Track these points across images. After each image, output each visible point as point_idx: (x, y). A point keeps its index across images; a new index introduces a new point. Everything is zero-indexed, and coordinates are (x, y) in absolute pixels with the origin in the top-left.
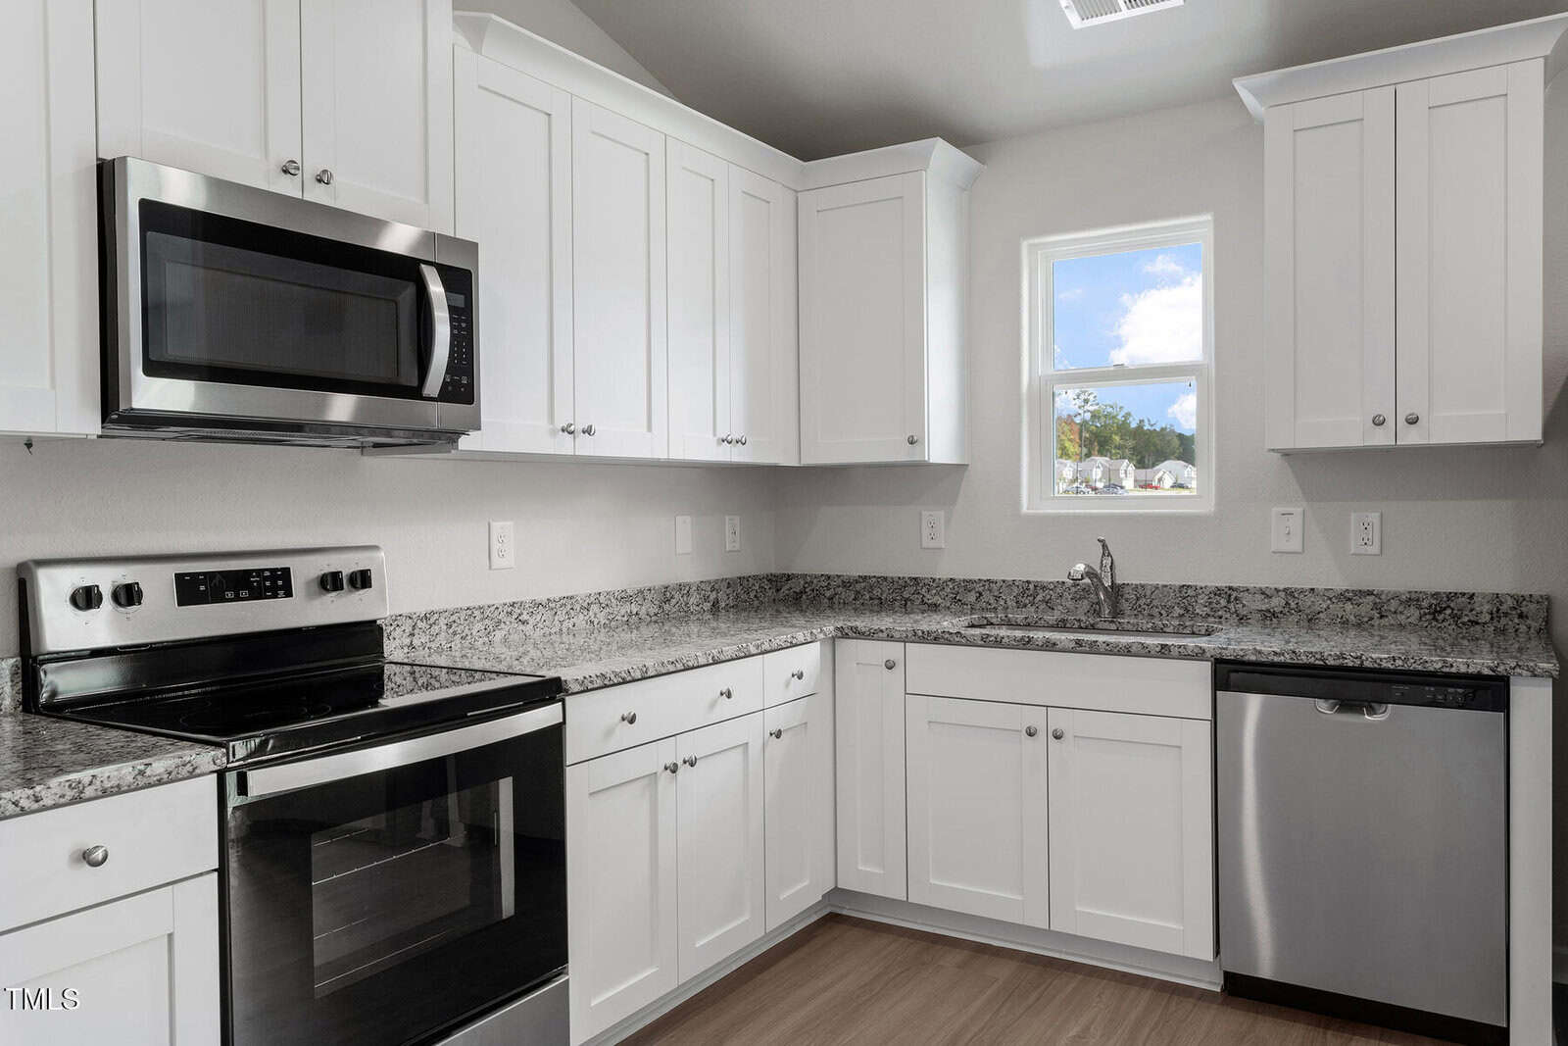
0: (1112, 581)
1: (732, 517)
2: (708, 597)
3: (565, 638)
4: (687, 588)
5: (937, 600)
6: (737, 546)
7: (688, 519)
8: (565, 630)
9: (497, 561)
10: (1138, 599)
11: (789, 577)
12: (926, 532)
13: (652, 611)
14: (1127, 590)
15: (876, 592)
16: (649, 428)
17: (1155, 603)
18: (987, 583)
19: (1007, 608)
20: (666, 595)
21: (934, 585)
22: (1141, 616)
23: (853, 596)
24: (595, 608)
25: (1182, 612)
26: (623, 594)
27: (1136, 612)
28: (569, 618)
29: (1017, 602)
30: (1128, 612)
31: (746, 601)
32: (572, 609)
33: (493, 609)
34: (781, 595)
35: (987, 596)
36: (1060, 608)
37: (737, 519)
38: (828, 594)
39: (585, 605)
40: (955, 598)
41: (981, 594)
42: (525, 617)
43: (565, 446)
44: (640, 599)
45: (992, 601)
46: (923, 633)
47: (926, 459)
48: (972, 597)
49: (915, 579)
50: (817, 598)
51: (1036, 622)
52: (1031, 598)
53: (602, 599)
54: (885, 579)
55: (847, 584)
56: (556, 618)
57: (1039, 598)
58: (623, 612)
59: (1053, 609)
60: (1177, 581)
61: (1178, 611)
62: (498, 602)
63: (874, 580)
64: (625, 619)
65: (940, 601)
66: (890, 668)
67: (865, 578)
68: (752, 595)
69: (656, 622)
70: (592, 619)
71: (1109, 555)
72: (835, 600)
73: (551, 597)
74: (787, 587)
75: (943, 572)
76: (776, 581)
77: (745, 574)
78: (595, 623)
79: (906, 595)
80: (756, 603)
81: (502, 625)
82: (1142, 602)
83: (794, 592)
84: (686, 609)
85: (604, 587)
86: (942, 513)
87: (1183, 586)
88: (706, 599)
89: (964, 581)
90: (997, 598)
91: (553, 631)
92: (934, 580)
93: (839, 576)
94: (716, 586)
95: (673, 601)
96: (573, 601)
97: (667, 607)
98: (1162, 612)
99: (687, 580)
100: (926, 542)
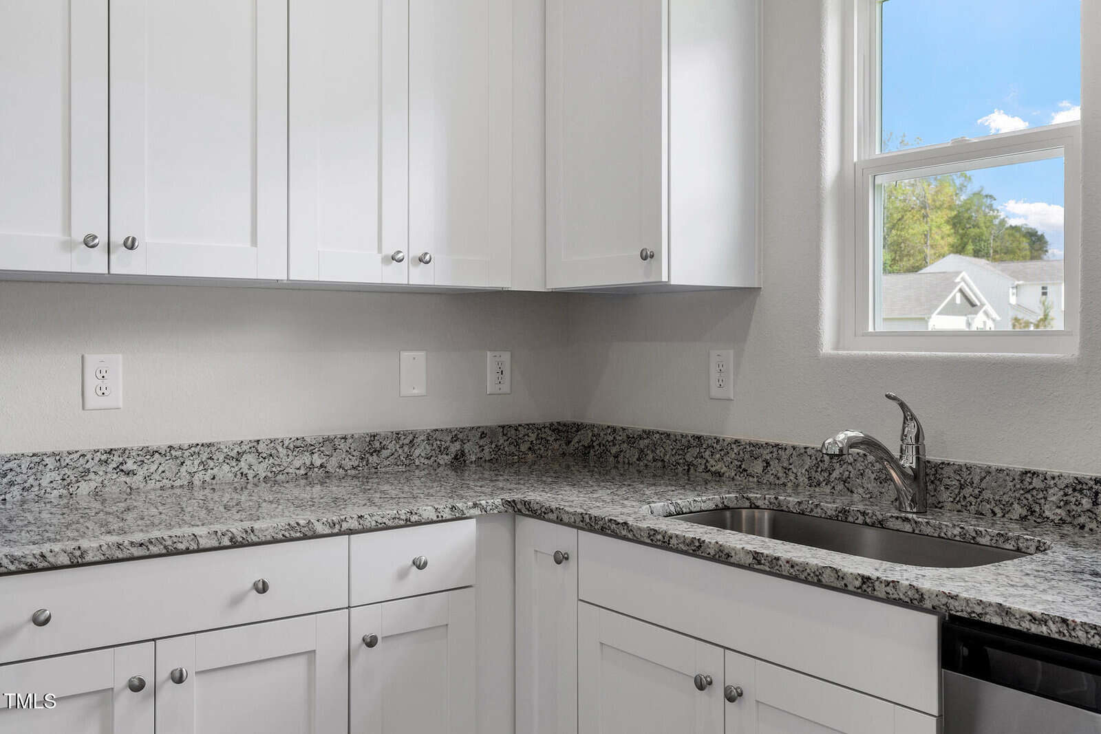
0: (918, 459)
1: (497, 353)
2: (447, 448)
3: (199, 495)
4: (411, 437)
5: (720, 467)
6: (506, 388)
7: (421, 355)
8: (197, 482)
9: (93, 400)
10: (962, 487)
11: (579, 427)
12: (714, 374)
13: (348, 464)
14: (947, 471)
15: (660, 452)
16: (254, 242)
17: (987, 495)
18: (775, 449)
19: (798, 485)
20: (372, 445)
21: (718, 447)
22: (965, 514)
23: (637, 456)
24: (251, 458)
25: (1024, 513)
26: (299, 443)
27: (959, 507)
28: (206, 470)
29: (810, 478)
30: (948, 506)
31: (513, 454)
32: (211, 458)
33: (75, 456)
34: (571, 448)
35: (776, 468)
36: (861, 490)
37: (506, 357)
38: (614, 450)
39: (234, 454)
40: (740, 467)
41: (768, 463)
42: (130, 465)
43: (94, 263)
44: (327, 449)
45: (780, 475)
46: (591, 518)
47: (665, 279)
48: (758, 467)
49: (699, 438)
50: (604, 455)
51: (812, 510)
52: (826, 475)
53: (261, 447)
54: (669, 435)
55: (633, 439)
56: (183, 469)
57: (835, 474)
58: (297, 463)
59: (852, 492)
60: (1016, 462)
61: (1018, 510)
62: (83, 447)
63: (657, 436)
64: (302, 472)
65: (725, 469)
66: (559, 562)
67: (648, 433)
68: (524, 448)
69: (354, 477)
70: (245, 471)
71: (913, 418)
72: (620, 459)
73: (175, 443)
74: (576, 440)
75: (731, 432)
76: (564, 431)
77: (514, 422)
78: (250, 476)
79: (689, 458)
80: (530, 456)
81: (92, 476)
82: (967, 491)
83: (583, 446)
84: (407, 462)
85: (265, 431)
86: (732, 352)
87: (1026, 473)
88: (443, 450)
89: (750, 444)
90: (786, 470)
91: (178, 483)
92: (718, 441)
93: (624, 429)
94: (460, 436)
95: (385, 453)
96: (213, 449)
97: (374, 459)
98: (997, 510)
99: (410, 426)
100: (715, 392)
